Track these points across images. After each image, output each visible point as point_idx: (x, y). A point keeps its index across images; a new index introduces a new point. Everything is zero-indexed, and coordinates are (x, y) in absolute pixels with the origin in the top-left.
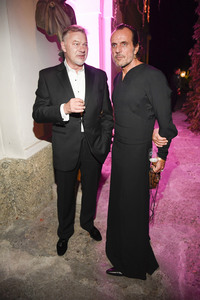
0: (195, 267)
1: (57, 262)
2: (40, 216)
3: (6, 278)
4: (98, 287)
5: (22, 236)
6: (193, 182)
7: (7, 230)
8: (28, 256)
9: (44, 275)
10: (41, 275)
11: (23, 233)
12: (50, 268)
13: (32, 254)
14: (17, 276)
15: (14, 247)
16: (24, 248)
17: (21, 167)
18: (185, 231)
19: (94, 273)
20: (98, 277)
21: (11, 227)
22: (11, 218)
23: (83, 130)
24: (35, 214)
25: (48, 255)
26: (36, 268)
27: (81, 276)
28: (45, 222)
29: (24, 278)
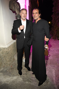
0: (58, 76)
1: (18, 78)
2: (11, 65)
3: (3, 84)
4: (31, 84)
5: (6, 71)
6: (55, 53)
7: (1, 70)
8: (9, 77)
9: (15, 82)
10: (13, 82)
11: (6, 70)
12: (16, 80)
13: (10, 76)
14: (6, 83)
15: (4, 74)
16: (7, 75)
17: (6, 50)
18: (54, 66)
19: (29, 80)
20: (31, 81)
21: (2, 69)
22: (2, 66)
23: (25, 38)
24: (10, 65)
25: (15, 76)
26: (12, 80)
27: (26, 81)
28: (13, 67)
29: (8, 83)
